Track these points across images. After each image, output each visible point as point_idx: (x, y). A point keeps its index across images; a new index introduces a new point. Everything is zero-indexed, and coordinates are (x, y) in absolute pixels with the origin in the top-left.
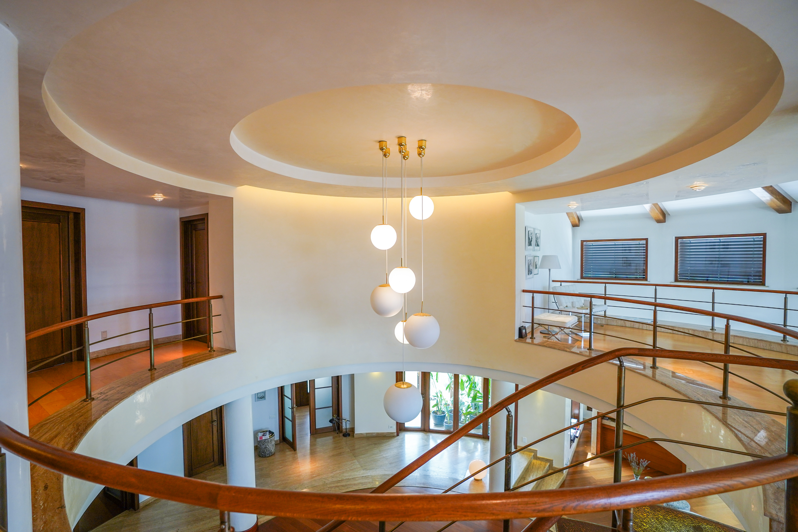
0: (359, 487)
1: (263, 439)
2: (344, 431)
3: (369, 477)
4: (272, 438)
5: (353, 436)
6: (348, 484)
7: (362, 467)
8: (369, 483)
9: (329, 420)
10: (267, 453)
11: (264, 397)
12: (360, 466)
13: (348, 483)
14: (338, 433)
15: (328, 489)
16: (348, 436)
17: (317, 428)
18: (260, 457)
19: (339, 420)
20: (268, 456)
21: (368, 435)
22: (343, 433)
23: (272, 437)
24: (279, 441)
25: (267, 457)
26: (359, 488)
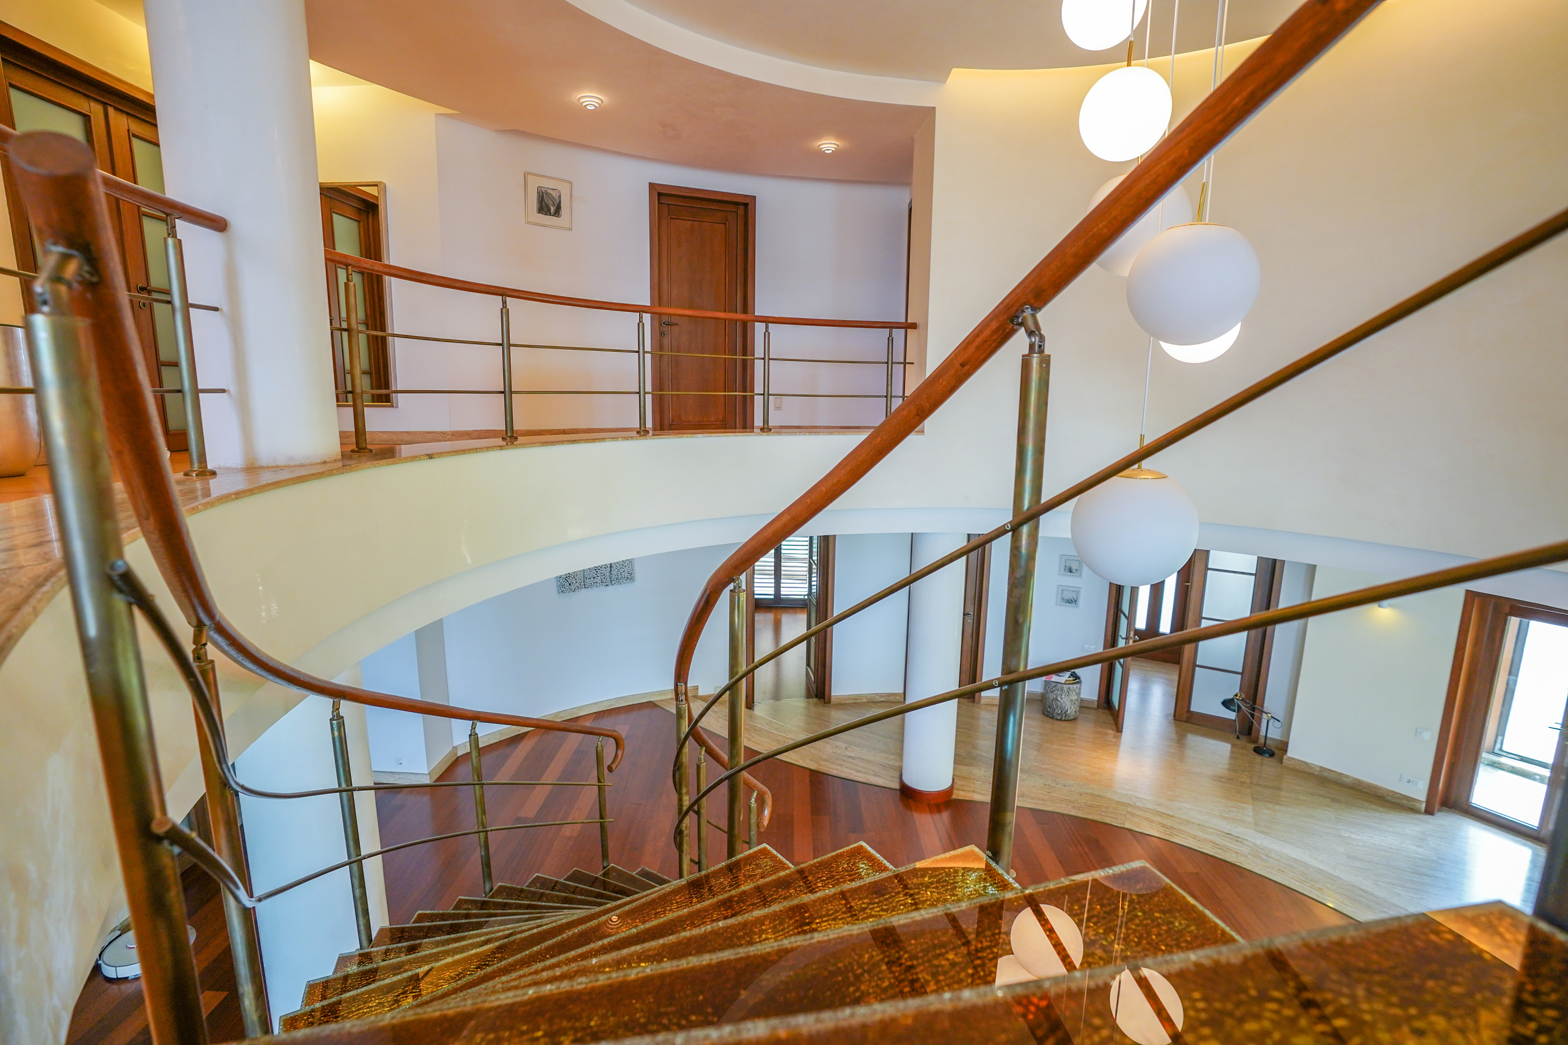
0: (1202, 846)
1: (1052, 680)
2: (1262, 741)
3: (1245, 842)
4: (1071, 686)
5: (1281, 761)
6: (1179, 830)
7: (1256, 824)
8: (1236, 853)
9: (1222, 700)
10: (1056, 711)
11: (1075, 601)
12: (1252, 821)
13: (1183, 828)
14: (1238, 738)
15: (1125, 813)
16: (1267, 755)
17: (1192, 709)
18: (1045, 714)
19: (1253, 709)
20: (1059, 718)
21: (1326, 774)
22: (1256, 745)
23: (1073, 683)
24: (1096, 703)
25: (1057, 719)
26: (1200, 848)
